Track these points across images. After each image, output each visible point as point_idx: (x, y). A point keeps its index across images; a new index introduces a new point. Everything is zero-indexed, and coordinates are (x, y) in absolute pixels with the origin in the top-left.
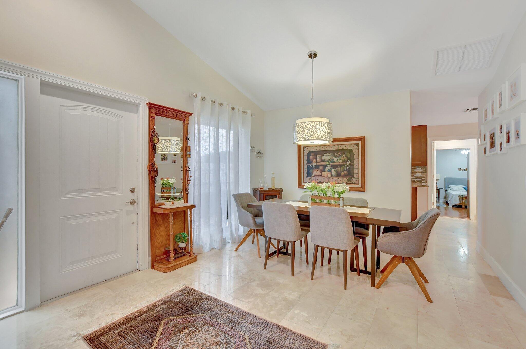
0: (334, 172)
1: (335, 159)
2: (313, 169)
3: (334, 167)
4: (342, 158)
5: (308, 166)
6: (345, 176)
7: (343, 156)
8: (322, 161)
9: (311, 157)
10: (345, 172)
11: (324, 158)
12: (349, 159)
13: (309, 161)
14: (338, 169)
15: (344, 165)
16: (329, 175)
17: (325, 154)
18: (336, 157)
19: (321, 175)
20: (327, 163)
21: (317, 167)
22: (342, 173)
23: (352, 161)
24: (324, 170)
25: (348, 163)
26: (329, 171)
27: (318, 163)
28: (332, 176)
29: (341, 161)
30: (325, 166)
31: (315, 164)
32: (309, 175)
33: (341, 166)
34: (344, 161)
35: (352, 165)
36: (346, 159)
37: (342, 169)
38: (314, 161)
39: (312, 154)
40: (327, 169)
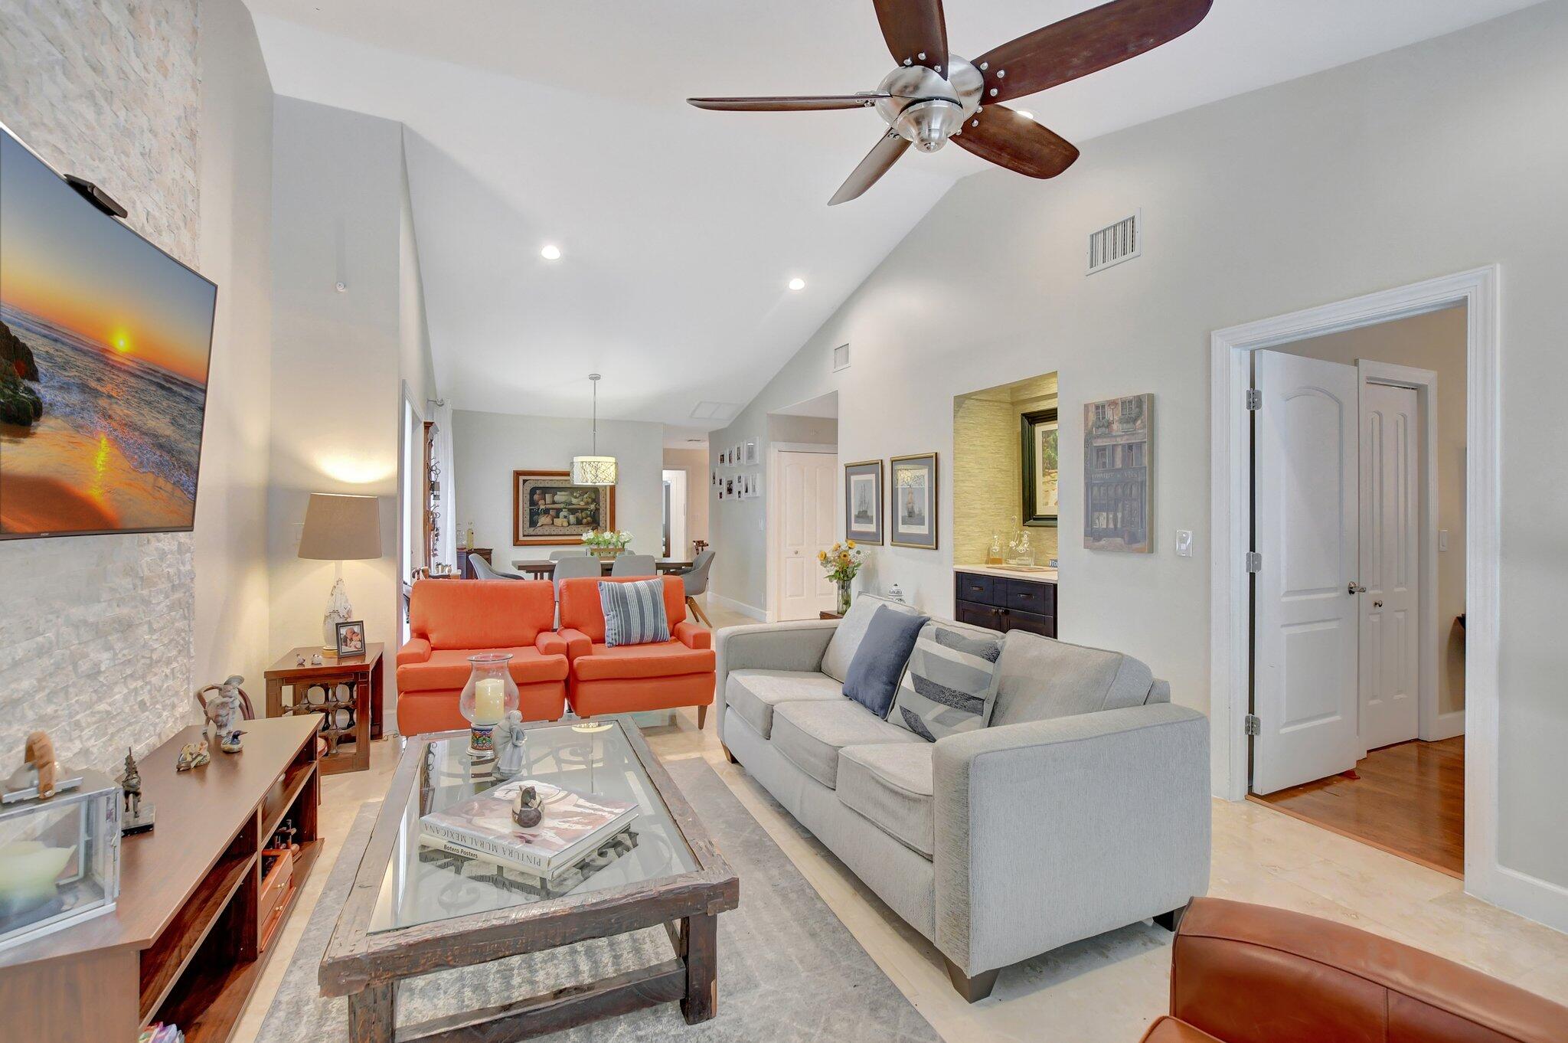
0: (572, 518)
1: (574, 501)
2: (539, 515)
3: (573, 511)
4: (585, 500)
5: (530, 509)
6: (588, 524)
7: (586, 496)
8: (554, 503)
9: (536, 497)
10: (589, 519)
11: (557, 498)
12: (594, 501)
13: (533, 503)
14: (579, 515)
15: (587, 509)
16: (566, 524)
17: (558, 493)
18: (576, 497)
19: (553, 523)
20: (562, 506)
21: (546, 512)
22: (585, 521)
23: (598, 503)
24: (558, 517)
25: (592, 507)
26: (565, 517)
27: (548, 506)
28: (569, 524)
29: (582, 503)
30: (559, 511)
31: (542, 507)
32: (533, 523)
33: (583, 510)
34: (587, 503)
35: (597, 510)
36: (590, 500)
37: (584, 515)
38: (541, 502)
39: (538, 492)
40: (562, 514)
